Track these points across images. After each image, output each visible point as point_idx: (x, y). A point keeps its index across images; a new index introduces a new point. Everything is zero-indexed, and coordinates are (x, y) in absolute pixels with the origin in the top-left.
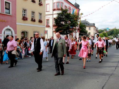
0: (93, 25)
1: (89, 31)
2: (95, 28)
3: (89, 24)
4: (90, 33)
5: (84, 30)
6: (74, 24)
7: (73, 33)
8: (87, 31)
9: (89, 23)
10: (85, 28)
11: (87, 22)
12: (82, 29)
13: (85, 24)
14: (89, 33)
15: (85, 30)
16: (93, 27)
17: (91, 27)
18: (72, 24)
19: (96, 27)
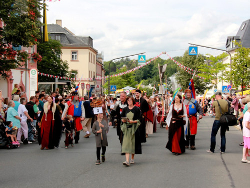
0: (87, 44)
1: (72, 66)
2: (95, 54)
3: (73, 39)
4: (76, 72)
5: (55, 59)
6: (22, 31)
7: (12, 70)
8: (66, 66)
9: (71, 34)
10: (59, 52)
11: (65, 29)
12: (45, 58)
13: (58, 38)
14: (73, 71)
15: (59, 62)
16: (87, 51)
17: (80, 51)
18: (13, 32)
19: (96, 52)
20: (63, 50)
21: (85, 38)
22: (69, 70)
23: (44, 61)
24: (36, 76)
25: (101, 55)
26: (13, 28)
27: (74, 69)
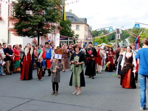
0: (84, 22)
1: (76, 33)
2: (88, 27)
3: (77, 19)
4: (78, 35)
5: (68, 29)
6: (54, 16)
7: (48, 34)
8: (73, 32)
9: (76, 17)
10: (70, 25)
11: (73, 14)
12: (63, 28)
13: (70, 19)
14: (77, 35)
15: (70, 30)
16: (84, 25)
17: (80, 25)
18: (50, 17)
19: (88, 26)
20: (72, 25)
21: (83, 19)
22: (75, 34)
23: (63, 30)
24: (59, 37)
25: (91, 27)
26: (50, 15)
27: (77, 34)
